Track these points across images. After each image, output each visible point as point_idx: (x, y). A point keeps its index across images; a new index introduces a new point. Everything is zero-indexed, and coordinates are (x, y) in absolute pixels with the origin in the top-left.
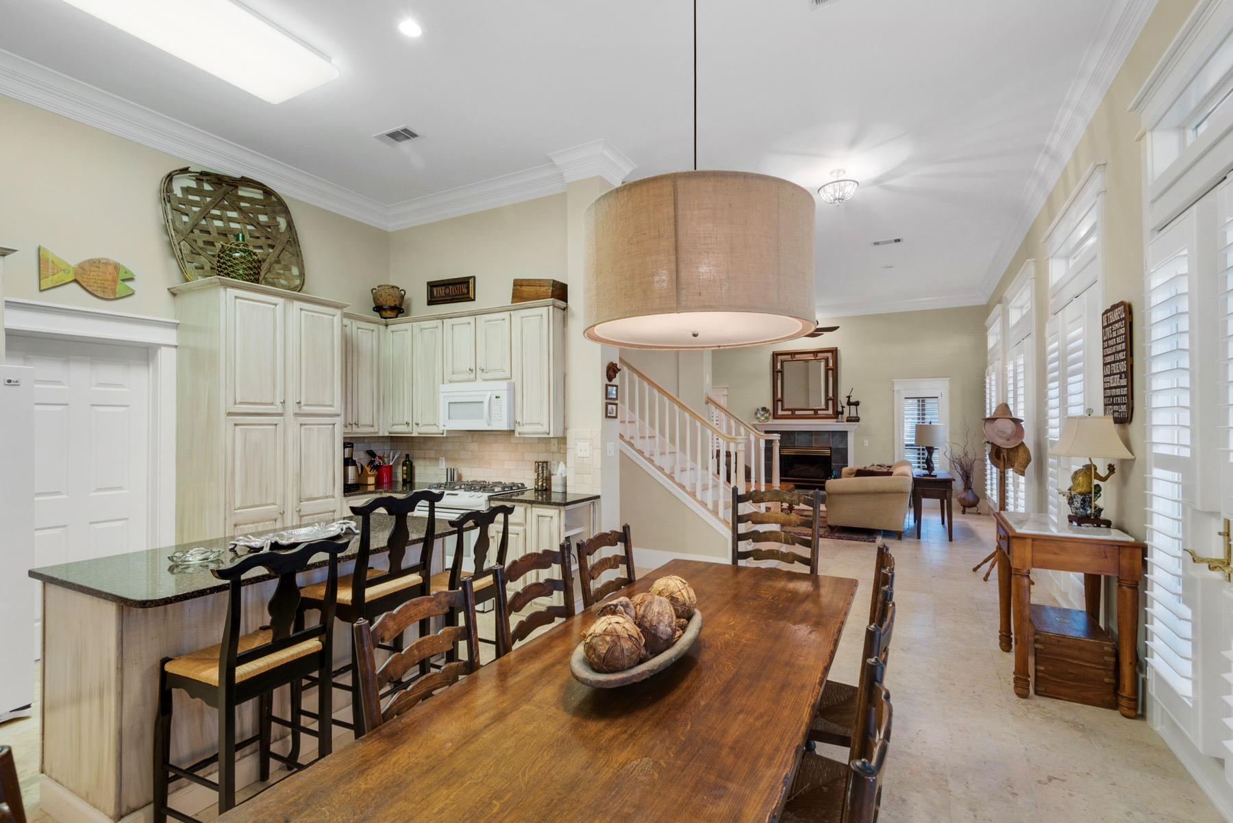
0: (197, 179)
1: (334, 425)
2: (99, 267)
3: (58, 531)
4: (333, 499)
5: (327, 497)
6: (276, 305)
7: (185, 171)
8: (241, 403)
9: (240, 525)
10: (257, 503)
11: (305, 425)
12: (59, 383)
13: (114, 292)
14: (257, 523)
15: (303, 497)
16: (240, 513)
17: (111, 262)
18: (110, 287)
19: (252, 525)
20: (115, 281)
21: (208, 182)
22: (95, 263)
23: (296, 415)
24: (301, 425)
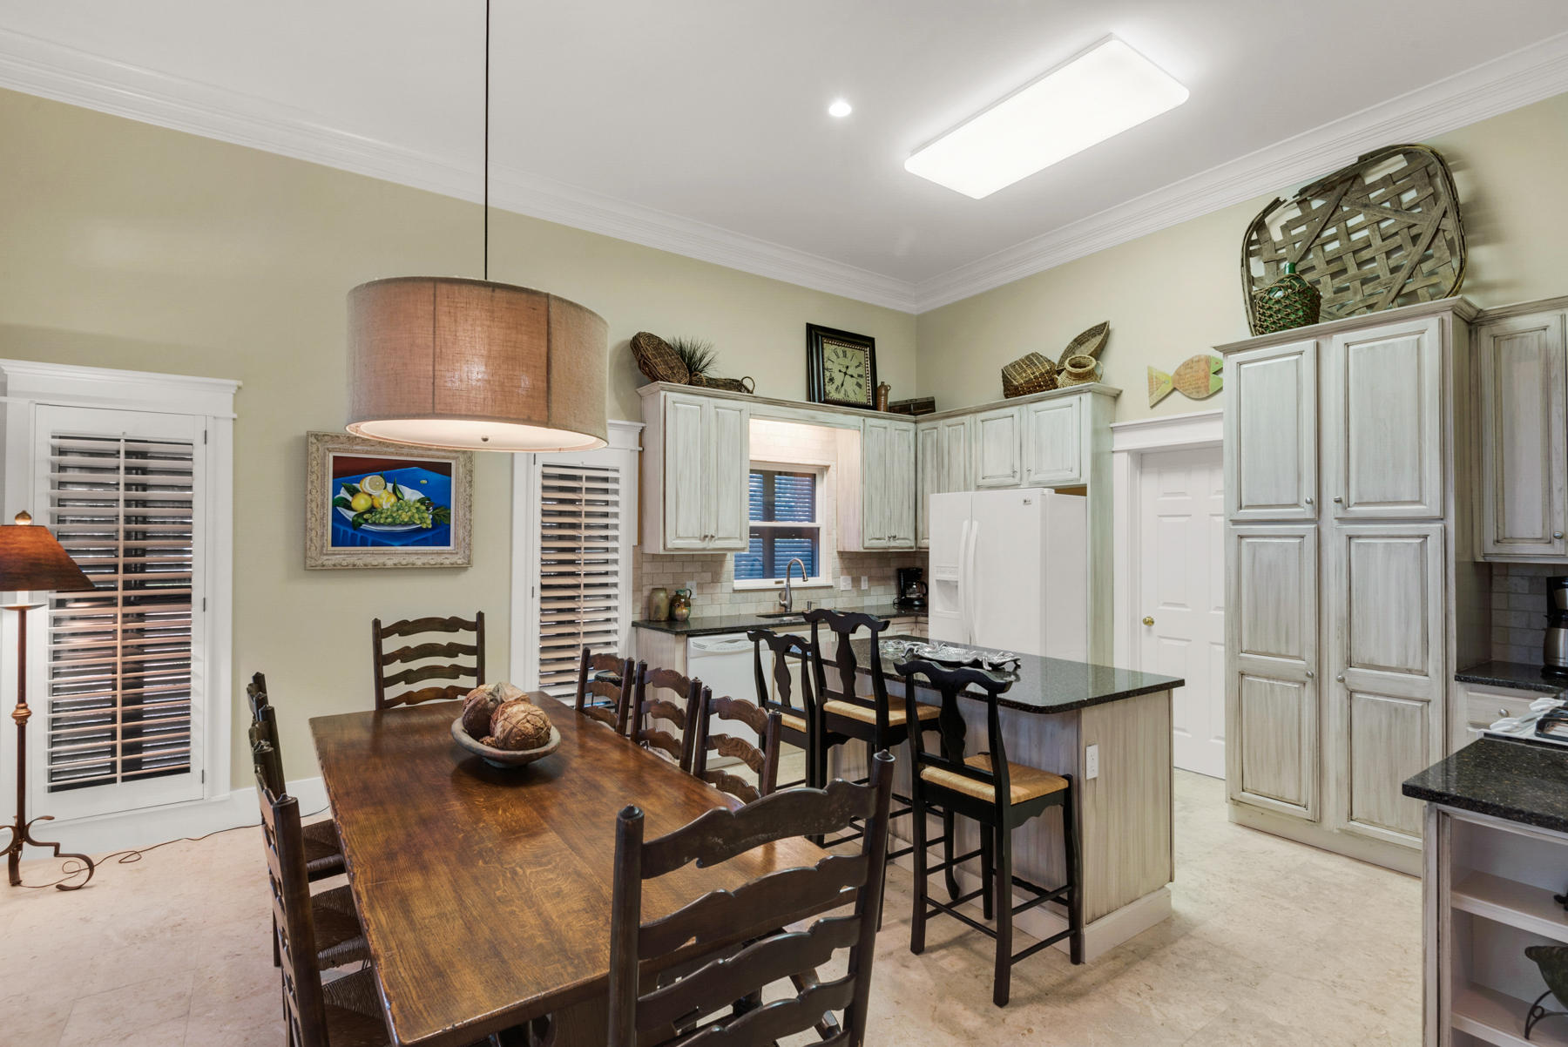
0: (1298, 203)
1: (1426, 537)
2: (1192, 368)
3: (1184, 644)
4: (1426, 678)
5: (1410, 671)
6: (1301, 353)
7: (1276, 203)
8: (1248, 507)
9: (1249, 675)
10: (1273, 650)
11: (1359, 537)
12: (1183, 494)
13: (1207, 388)
14: (1273, 679)
15: (1354, 659)
16: (1249, 659)
17: (1203, 357)
18: (1203, 385)
19: (1265, 681)
20: (1207, 377)
21: (1316, 196)
22: (1188, 365)
23: (1341, 520)
24: (1350, 538)
